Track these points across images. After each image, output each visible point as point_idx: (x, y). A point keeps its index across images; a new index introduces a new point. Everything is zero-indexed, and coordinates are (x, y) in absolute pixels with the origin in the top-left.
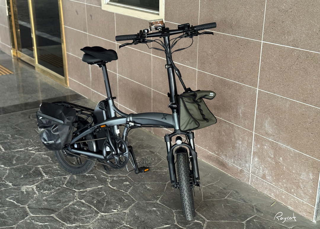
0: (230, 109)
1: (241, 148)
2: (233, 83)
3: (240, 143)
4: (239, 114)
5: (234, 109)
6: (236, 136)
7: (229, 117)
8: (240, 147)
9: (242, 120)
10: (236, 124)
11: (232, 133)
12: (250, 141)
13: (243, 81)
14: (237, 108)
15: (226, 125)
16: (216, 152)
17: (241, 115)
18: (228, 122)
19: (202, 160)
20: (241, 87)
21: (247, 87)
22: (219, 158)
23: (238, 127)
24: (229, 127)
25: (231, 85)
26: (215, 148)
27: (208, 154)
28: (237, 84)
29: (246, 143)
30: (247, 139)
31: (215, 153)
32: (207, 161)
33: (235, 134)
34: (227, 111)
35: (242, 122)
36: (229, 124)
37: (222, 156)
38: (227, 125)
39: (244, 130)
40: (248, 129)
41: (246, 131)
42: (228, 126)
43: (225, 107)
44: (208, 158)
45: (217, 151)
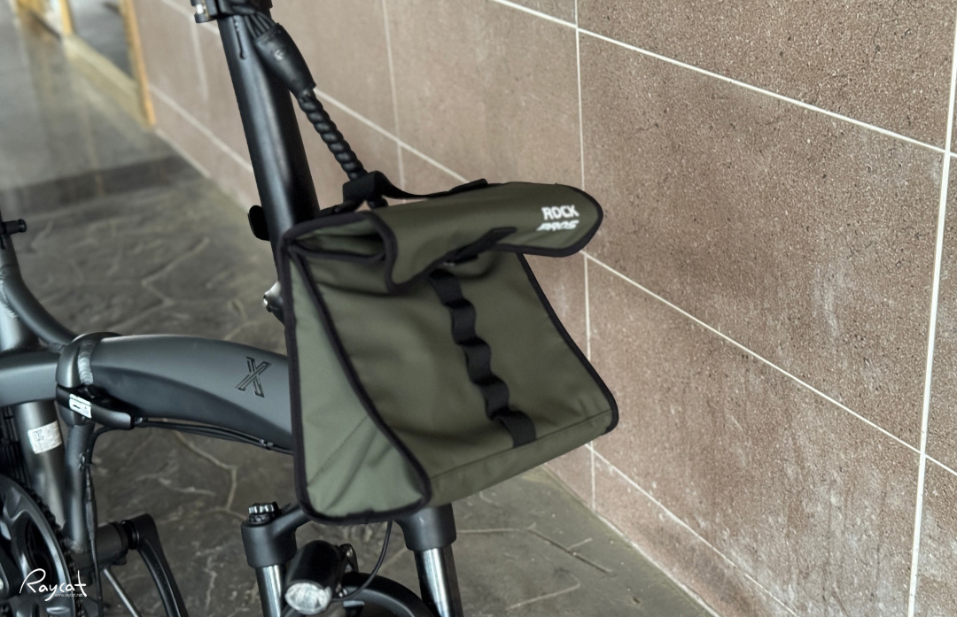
0: (768, 280)
1: (838, 534)
2: (781, 112)
3: (833, 500)
4: (821, 315)
5: (792, 283)
6: (810, 451)
7: (763, 328)
8: (836, 527)
9: (840, 359)
10: (803, 378)
11: (781, 431)
12: (895, 502)
13: (842, 95)
14: (808, 278)
15: (746, 376)
16: (703, 524)
17: (833, 322)
18: (756, 361)
19: (635, 545)
20: (831, 137)
21: (871, 142)
22: (719, 557)
23: (818, 400)
24: (766, 391)
25: (769, 123)
26: (692, 496)
27: (658, 521)
28: (801, 114)
29: (869, 512)
30: (875, 484)
31: (696, 526)
32: (656, 558)
33: (802, 441)
34: (751, 294)
35: (840, 372)
36: (763, 370)
37: (734, 554)
38: (751, 376)
39: (856, 426)
40: (883, 422)
41: (871, 433)
42: (756, 381)
43: (736, 262)
44: (662, 543)
45: (705, 516)
